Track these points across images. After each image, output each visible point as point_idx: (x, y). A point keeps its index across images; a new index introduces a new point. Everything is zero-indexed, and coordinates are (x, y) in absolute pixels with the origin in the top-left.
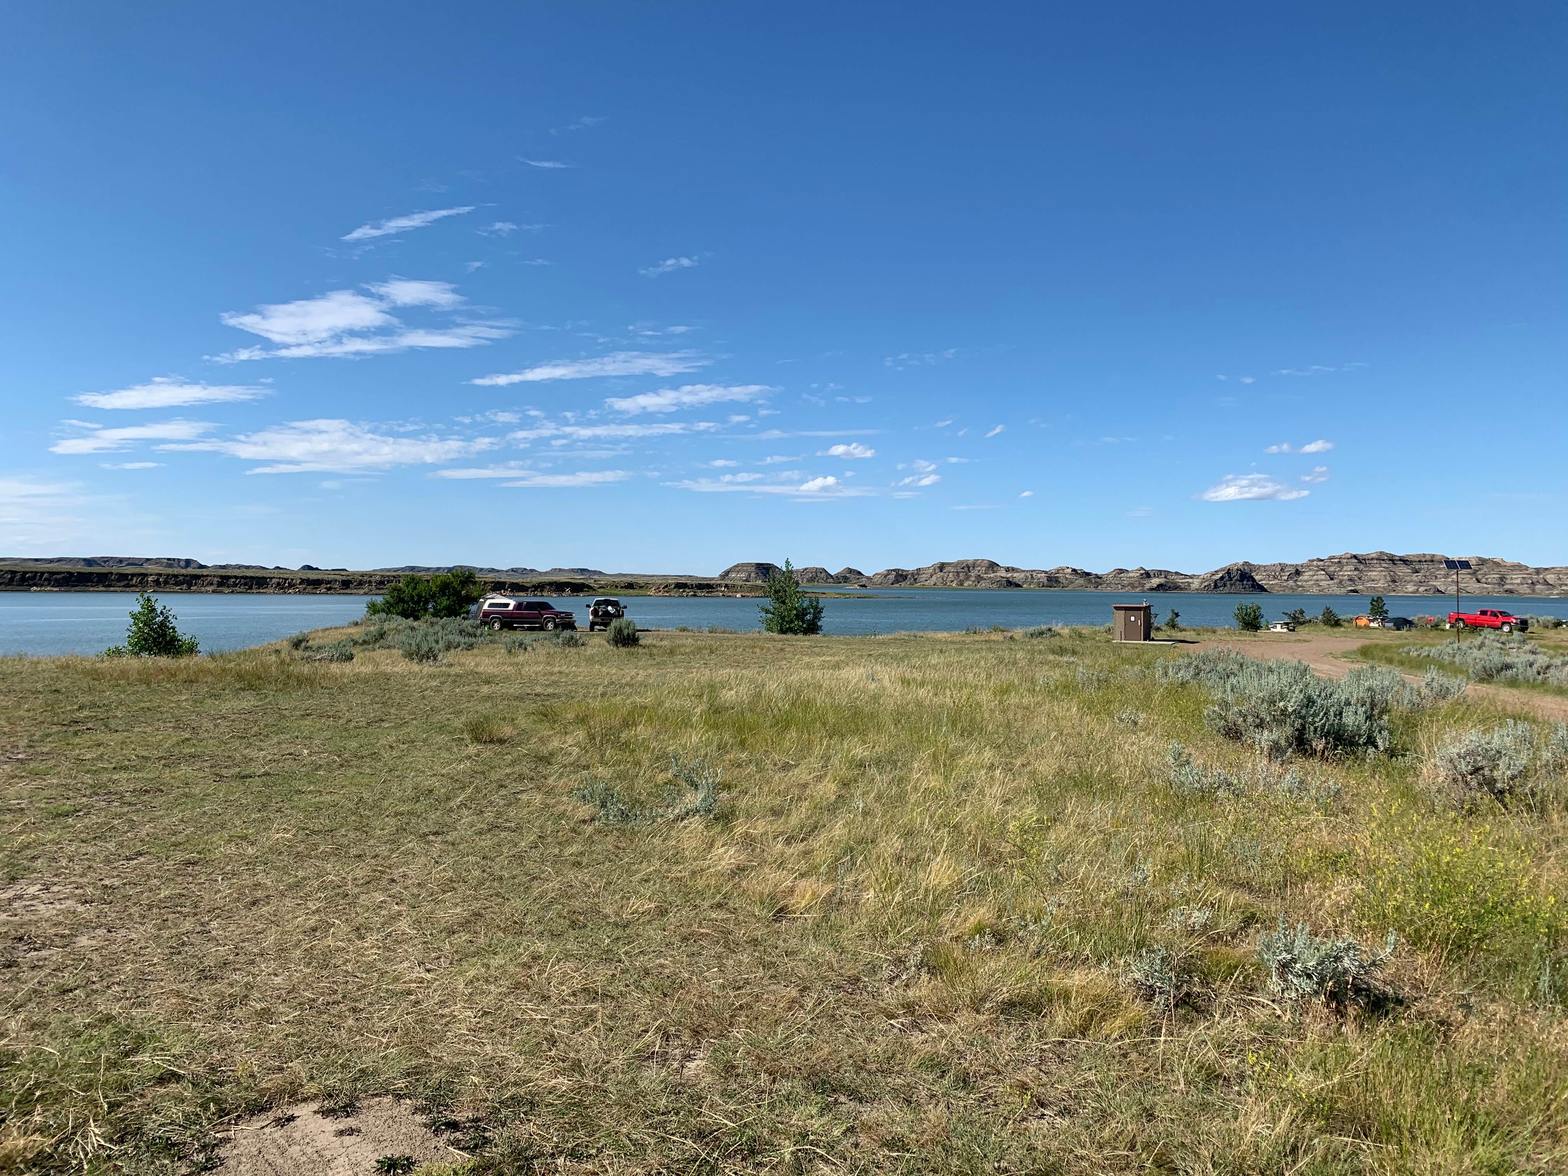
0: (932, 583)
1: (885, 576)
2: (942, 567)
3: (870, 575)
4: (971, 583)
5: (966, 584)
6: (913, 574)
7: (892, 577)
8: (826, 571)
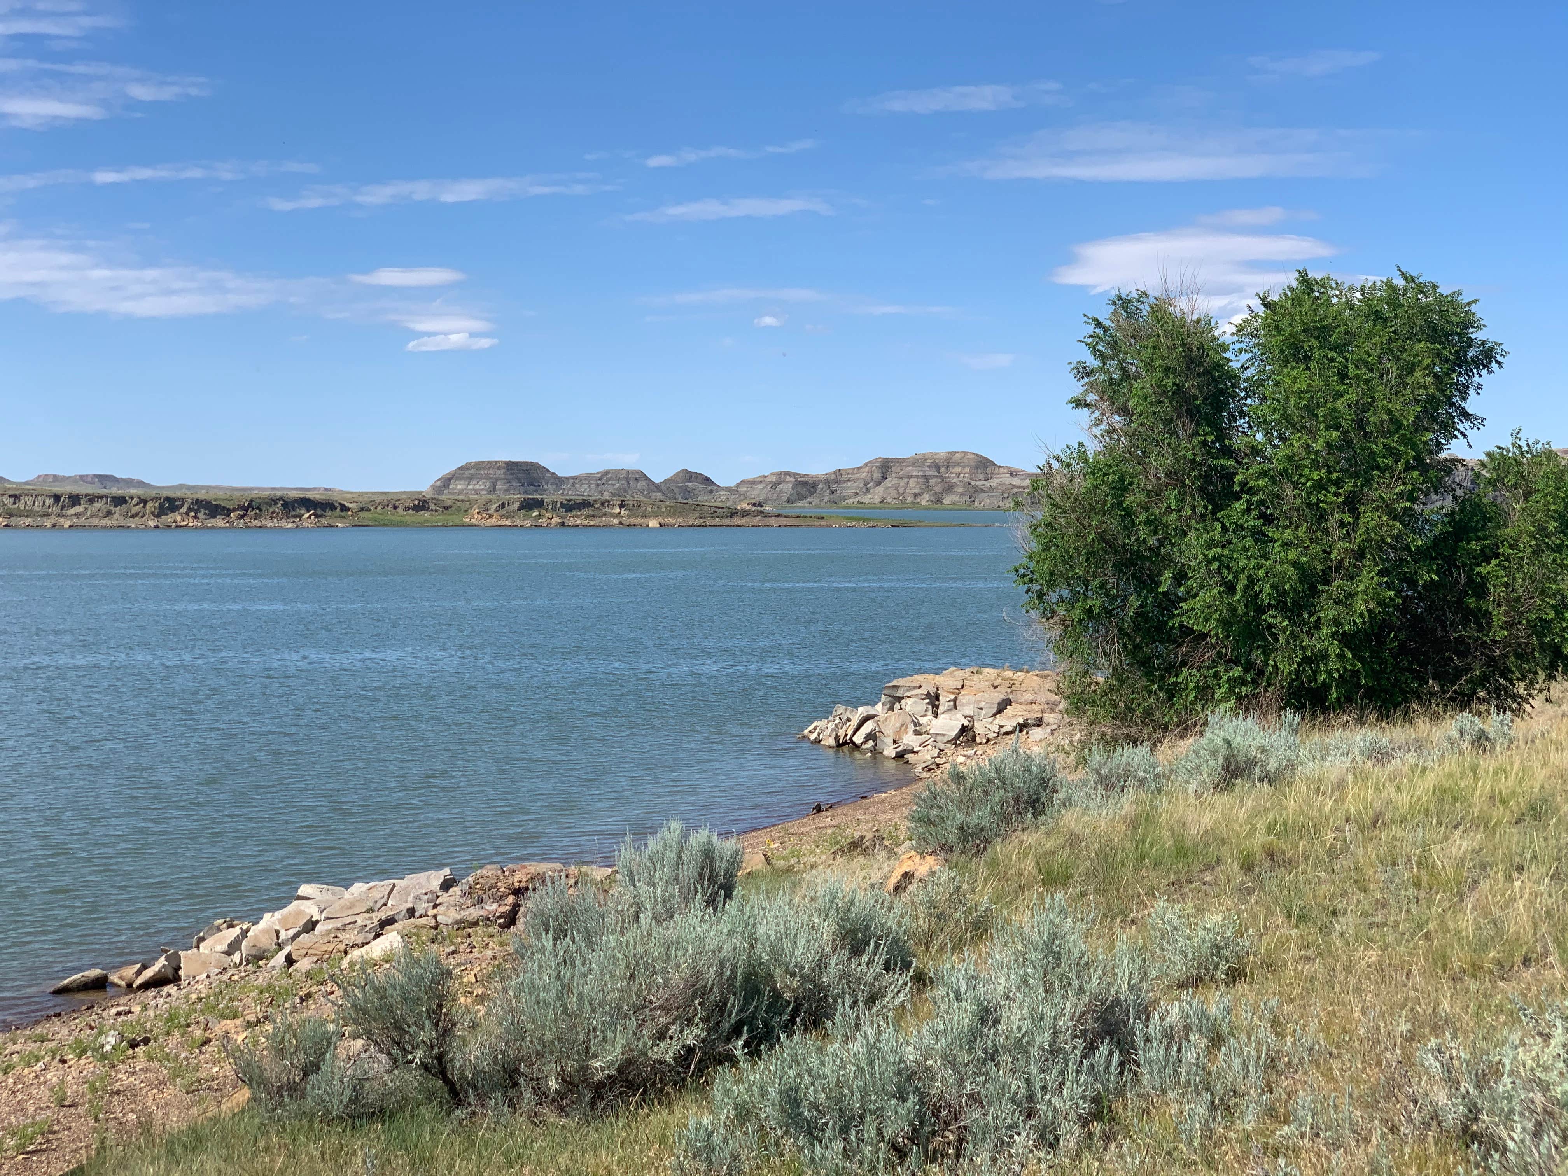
0: (877, 500)
1: (775, 485)
2: (886, 467)
3: (732, 484)
4: (956, 498)
5: (947, 500)
6: (827, 482)
7: (787, 488)
8: (647, 478)
